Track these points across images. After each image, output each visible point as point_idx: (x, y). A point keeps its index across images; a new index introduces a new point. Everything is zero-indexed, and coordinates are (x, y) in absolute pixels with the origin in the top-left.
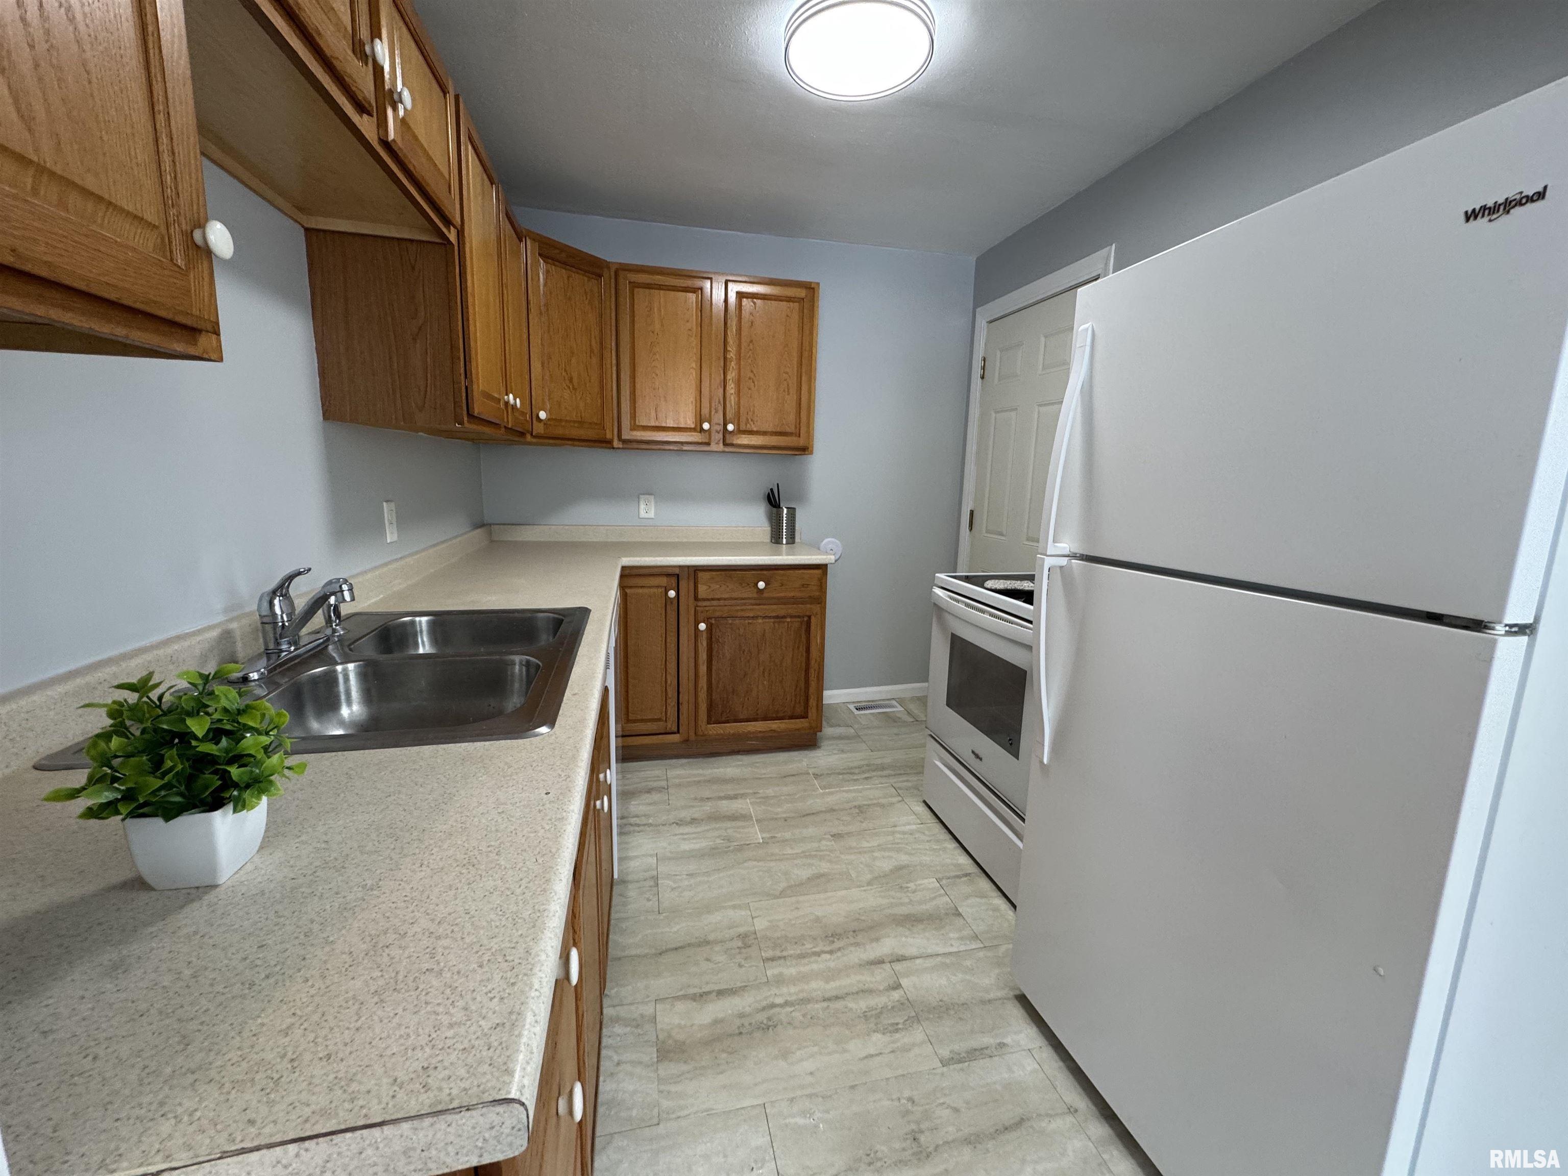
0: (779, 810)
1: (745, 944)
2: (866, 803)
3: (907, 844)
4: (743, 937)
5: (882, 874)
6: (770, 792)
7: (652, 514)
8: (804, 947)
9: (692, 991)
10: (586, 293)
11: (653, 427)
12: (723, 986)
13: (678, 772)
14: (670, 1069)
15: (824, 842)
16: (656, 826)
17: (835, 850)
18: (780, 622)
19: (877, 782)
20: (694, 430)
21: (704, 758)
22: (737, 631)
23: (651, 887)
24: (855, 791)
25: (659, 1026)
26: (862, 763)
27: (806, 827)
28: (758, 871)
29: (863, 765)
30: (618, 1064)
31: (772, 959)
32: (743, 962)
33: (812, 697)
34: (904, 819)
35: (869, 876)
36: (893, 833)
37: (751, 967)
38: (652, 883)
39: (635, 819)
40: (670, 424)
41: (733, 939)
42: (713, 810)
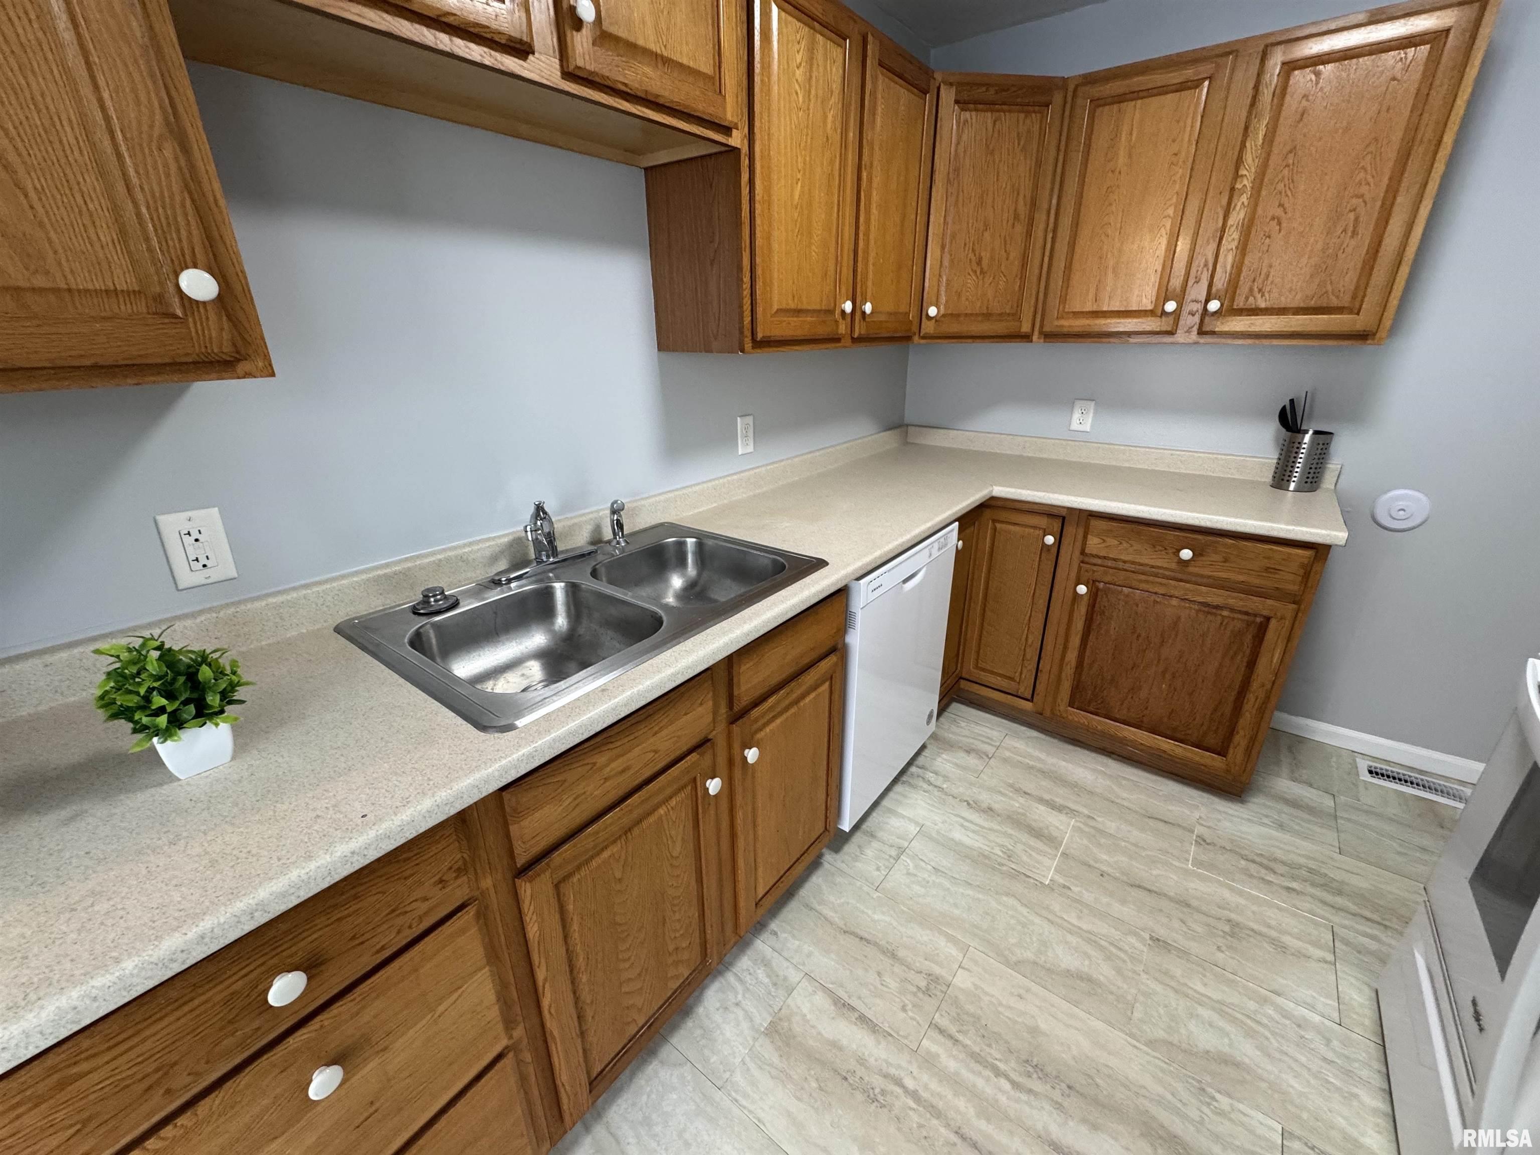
0: (1105, 857)
1: (928, 990)
2: (1255, 927)
3: (1274, 1034)
4: (932, 979)
5: (1184, 1046)
6: (1111, 826)
7: (1087, 427)
8: (988, 1049)
9: (841, 993)
10: (1019, 136)
11: (1089, 312)
12: (869, 1014)
13: (1017, 745)
14: (767, 1051)
15: (1132, 940)
16: (946, 794)
17: (1141, 962)
18: (1208, 613)
19: (1307, 906)
20: (1151, 313)
21: (1060, 740)
22: (1135, 607)
23: (890, 856)
24: (1250, 897)
25: (789, 1001)
26: (1302, 861)
27: (1124, 902)
28: (1012, 917)
29: (1300, 867)
30: (737, 1004)
31: (941, 1031)
32: (910, 1007)
33: (1242, 733)
34: (1305, 993)
35: (1161, 1034)
36: (1265, 1001)
37: (912, 1019)
38: (894, 853)
39: (932, 775)
40: (1116, 306)
41: (921, 972)
42: (1021, 810)
